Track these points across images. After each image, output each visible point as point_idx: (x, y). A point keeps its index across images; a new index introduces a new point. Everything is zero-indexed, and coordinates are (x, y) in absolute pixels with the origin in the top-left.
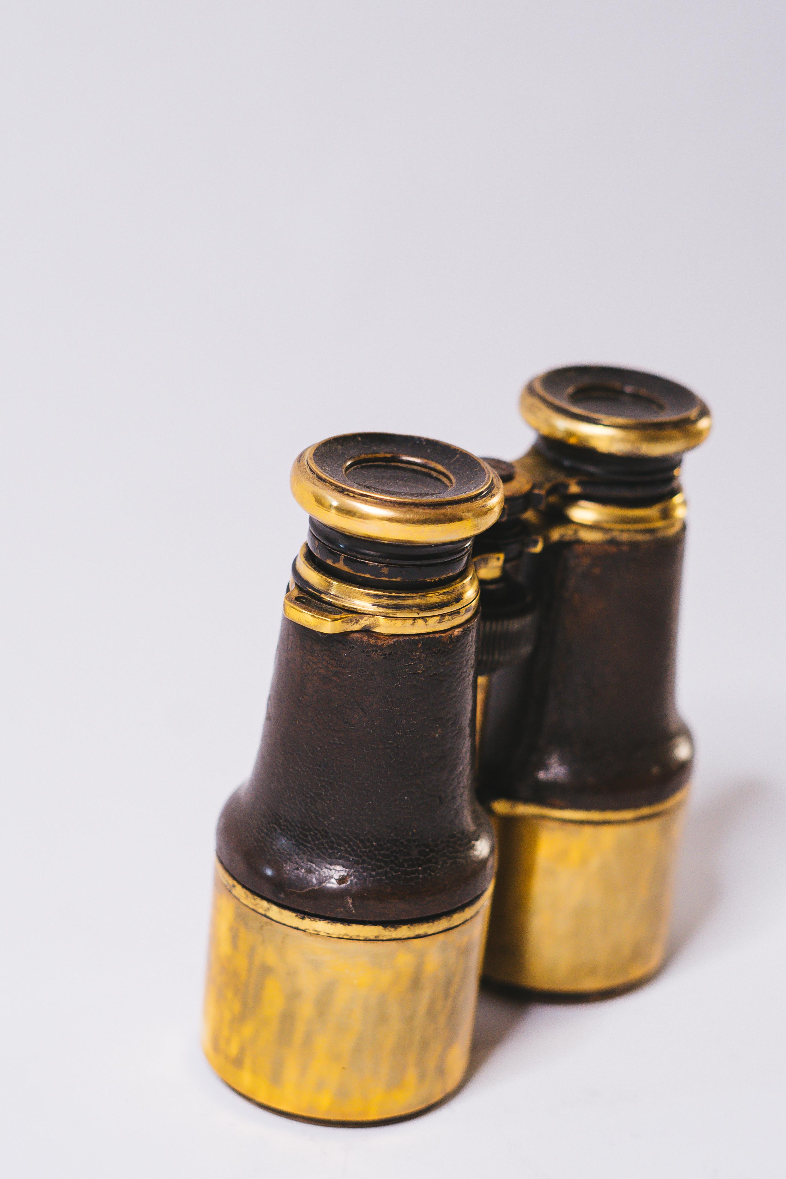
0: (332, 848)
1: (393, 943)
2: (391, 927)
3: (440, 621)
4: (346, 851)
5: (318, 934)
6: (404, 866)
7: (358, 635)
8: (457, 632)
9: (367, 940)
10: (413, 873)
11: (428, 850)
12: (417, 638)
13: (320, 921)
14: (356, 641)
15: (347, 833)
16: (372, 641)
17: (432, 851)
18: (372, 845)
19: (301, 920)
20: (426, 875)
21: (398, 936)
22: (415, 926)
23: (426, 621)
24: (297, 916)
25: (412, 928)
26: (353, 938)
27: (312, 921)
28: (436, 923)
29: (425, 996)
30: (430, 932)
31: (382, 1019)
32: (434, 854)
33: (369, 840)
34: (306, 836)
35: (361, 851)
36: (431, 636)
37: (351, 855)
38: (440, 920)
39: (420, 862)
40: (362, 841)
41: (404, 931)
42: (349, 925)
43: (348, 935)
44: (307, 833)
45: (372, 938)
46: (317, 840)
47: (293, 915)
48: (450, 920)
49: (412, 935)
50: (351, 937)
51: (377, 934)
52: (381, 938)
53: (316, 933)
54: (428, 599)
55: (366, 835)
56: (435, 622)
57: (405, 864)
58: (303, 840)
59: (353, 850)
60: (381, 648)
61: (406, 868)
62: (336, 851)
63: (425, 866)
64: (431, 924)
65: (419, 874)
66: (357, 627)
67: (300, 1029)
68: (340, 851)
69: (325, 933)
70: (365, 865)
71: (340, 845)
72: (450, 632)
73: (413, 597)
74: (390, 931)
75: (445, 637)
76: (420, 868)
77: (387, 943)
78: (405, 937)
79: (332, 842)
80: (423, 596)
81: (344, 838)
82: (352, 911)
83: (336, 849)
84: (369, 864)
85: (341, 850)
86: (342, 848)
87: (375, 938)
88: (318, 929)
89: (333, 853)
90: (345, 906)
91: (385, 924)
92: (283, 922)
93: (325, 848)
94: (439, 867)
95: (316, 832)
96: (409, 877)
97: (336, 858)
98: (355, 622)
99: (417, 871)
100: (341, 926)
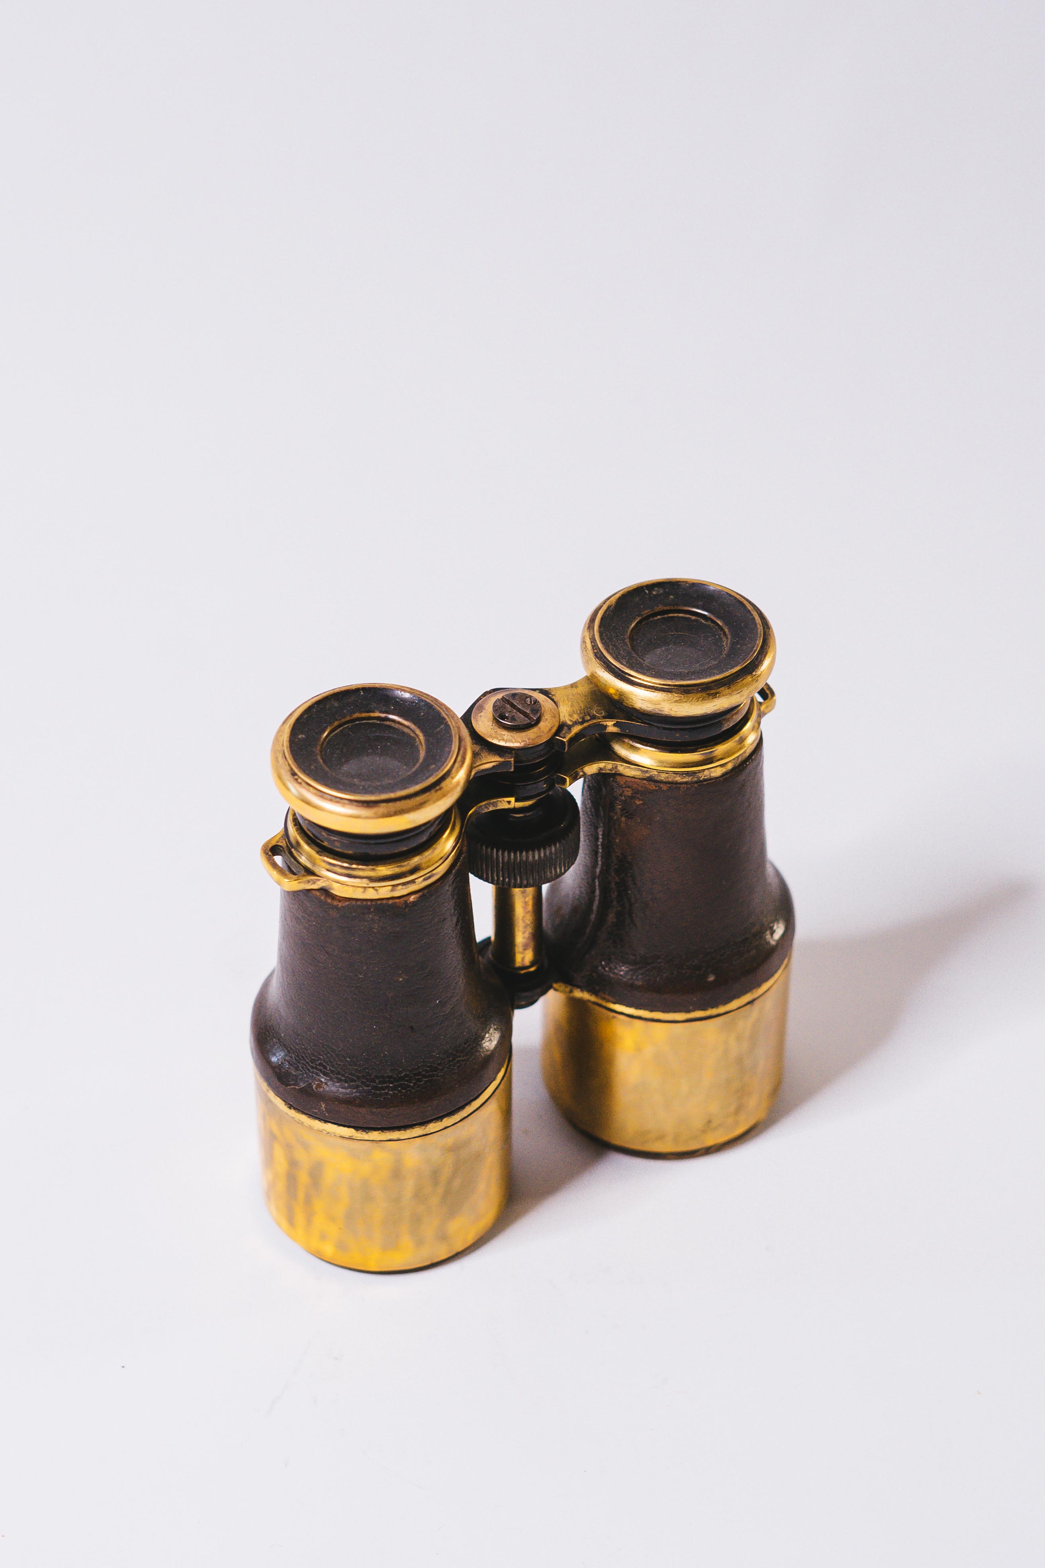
1: (366, 1144)
3: (392, 890)
4: (324, 1060)
5: (302, 1124)
6: (375, 1082)
7: (317, 894)
8: (412, 898)
10: (383, 1089)
11: (402, 1069)
12: (369, 903)
13: (302, 1115)
14: (316, 897)
16: (329, 900)
17: (406, 1070)
18: (346, 1060)
19: (288, 1109)
20: (396, 1092)
23: (377, 890)
24: (285, 1105)
27: (297, 1112)
28: (408, 1131)
29: (409, 1185)
30: (402, 1138)
32: (408, 1073)
33: (343, 1056)
35: (337, 1064)
36: (384, 902)
37: (328, 1065)
38: (413, 1128)
40: (337, 1055)
43: (325, 1130)
45: (347, 1135)
46: (303, 1046)
47: (283, 1103)
48: (425, 1129)
49: (385, 1137)
50: (329, 1132)
51: (350, 1133)
53: (300, 1122)
54: (379, 872)
55: (340, 1051)
56: (387, 891)
57: (377, 1080)
59: (330, 1061)
60: (336, 907)
61: (377, 1084)
65: (389, 1090)
66: (314, 887)
69: (307, 1124)
70: (340, 1076)
72: (406, 898)
73: (363, 869)
74: (363, 1133)
75: (400, 902)
76: (391, 1085)
77: (361, 1143)
78: (377, 1138)
80: (373, 869)
81: (322, 1050)
82: (325, 1112)
84: (343, 1076)
85: (321, 1059)
87: (349, 1136)
88: (302, 1120)
90: (319, 1109)
91: (357, 1128)
92: (277, 1105)
95: (302, 1038)
96: (378, 1092)
97: (316, 1064)
98: (314, 883)
99: (388, 1087)
100: (319, 1122)
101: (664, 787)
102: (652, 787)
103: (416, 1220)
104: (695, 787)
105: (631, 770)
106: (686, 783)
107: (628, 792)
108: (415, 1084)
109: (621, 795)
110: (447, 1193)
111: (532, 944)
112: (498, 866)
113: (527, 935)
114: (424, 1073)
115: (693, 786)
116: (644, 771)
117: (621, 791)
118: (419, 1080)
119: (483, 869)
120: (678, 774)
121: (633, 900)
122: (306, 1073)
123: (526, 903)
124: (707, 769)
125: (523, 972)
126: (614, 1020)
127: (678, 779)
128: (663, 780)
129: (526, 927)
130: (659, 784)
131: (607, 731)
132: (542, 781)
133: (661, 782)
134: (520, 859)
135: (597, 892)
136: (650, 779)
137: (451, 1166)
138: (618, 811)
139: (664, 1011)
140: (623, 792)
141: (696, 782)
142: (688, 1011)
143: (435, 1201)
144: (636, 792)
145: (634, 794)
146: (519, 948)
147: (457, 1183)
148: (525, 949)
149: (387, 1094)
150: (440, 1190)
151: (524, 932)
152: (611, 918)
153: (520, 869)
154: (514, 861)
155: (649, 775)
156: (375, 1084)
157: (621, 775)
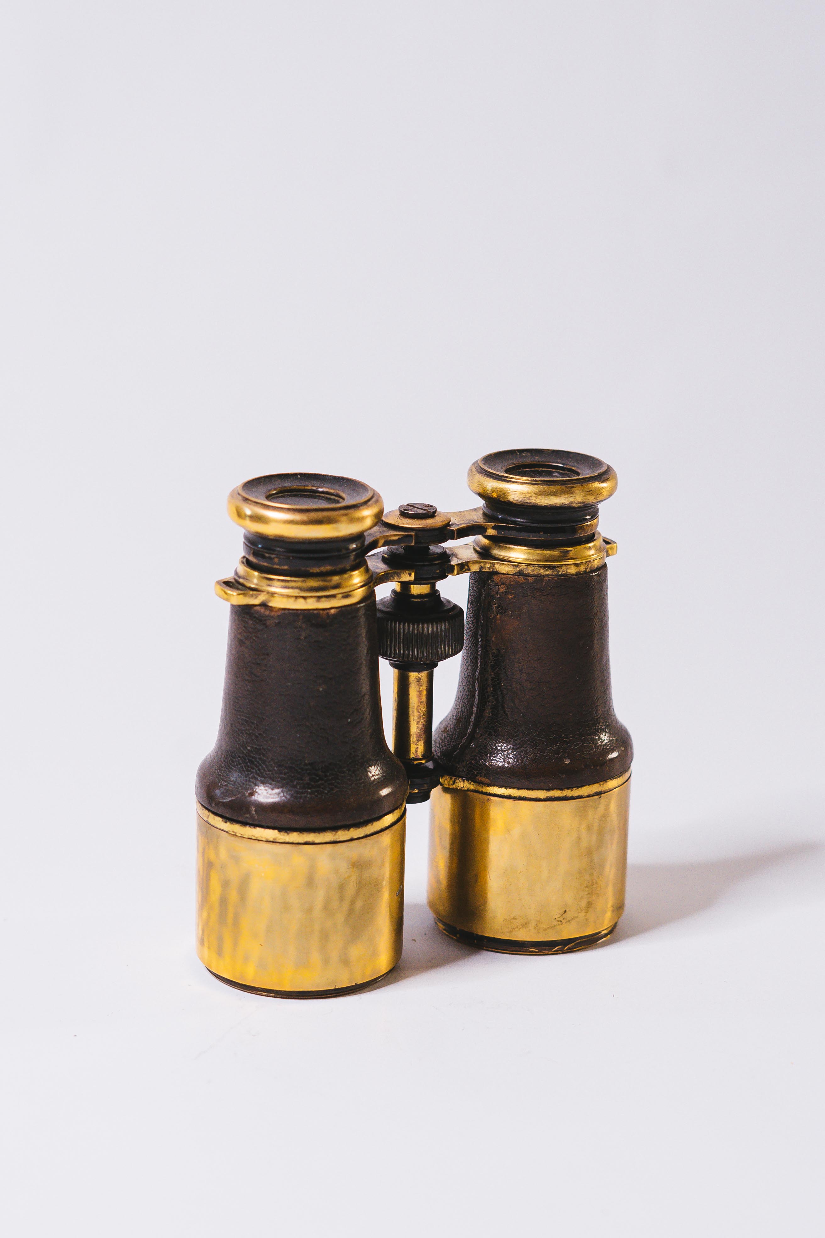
0: (248, 770)
1: (288, 846)
2: (285, 832)
3: (318, 602)
4: (256, 773)
5: (235, 835)
7: (258, 608)
8: (333, 611)
9: (268, 841)
10: (303, 793)
11: (318, 778)
12: (299, 613)
13: (236, 824)
14: (257, 612)
15: (258, 760)
16: (267, 613)
17: (321, 779)
18: (274, 770)
19: (225, 823)
21: (291, 841)
22: (303, 834)
24: (222, 821)
25: (301, 835)
26: (258, 839)
27: (231, 824)
28: (322, 834)
29: (320, 895)
30: (317, 841)
31: (286, 907)
32: (323, 782)
33: (272, 766)
34: (233, 762)
35: (266, 774)
36: (311, 612)
37: (259, 776)
38: (326, 832)
39: (310, 786)
41: (294, 837)
42: (254, 828)
43: (254, 836)
44: (234, 760)
45: (271, 840)
46: (240, 765)
47: (221, 819)
48: (335, 835)
49: (302, 841)
50: (257, 838)
51: (274, 837)
52: (277, 840)
53: (234, 834)
54: (308, 584)
56: (314, 602)
58: (231, 764)
59: (261, 772)
60: (275, 618)
61: (299, 789)
62: (250, 773)
63: (314, 790)
64: (317, 834)
66: (256, 602)
67: (231, 910)
68: (252, 773)
69: (240, 833)
70: (268, 784)
71: (253, 768)
72: (328, 611)
74: (284, 835)
75: (323, 613)
76: (309, 790)
77: (284, 845)
78: (296, 842)
79: (248, 767)
81: (256, 763)
82: (255, 817)
83: (251, 771)
84: (271, 784)
86: (254, 771)
87: (273, 841)
88: (236, 831)
89: (248, 774)
90: (250, 813)
91: (280, 829)
92: (216, 826)
93: (243, 770)
94: (326, 792)
95: (239, 758)
97: (250, 778)
98: (256, 597)
99: (307, 792)
100: (250, 828)
101: (531, 579)
102: (522, 580)
103: (325, 937)
104: (555, 580)
105: (505, 566)
106: (548, 576)
107: (502, 589)
108: (328, 792)
109: (497, 593)
110: (351, 911)
111: (423, 736)
112: (400, 637)
113: (420, 726)
114: (335, 784)
115: (554, 579)
116: (515, 566)
117: (497, 589)
118: (332, 789)
119: (388, 645)
120: (542, 567)
121: (505, 692)
122: (241, 786)
123: (420, 692)
124: (565, 565)
125: (415, 762)
126: (490, 802)
127: (542, 571)
128: (529, 573)
129: (419, 717)
130: (527, 577)
131: (487, 534)
132: (436, 564)
133: (528, 575)
134: (417, 630)
135: (477, 693)
136: (520, 573)
137: (355, 884)
138: (495, 609)
139: (529, 789)
140: (498, 589)
141: (556, 576)
142: (548, 790)
143: (340, 918)
144: (509, 587)
145: (508, 589)
146: (413, 739)
147: (359, 904)
148: (418, 740)
149: (306, 797)
150: (346, 905)
151: (418, 722)
152: (487, 713)
153: (417, 640)
154: (412, 633)
155: (519, 570)
156: (297, 790)
157: (497, 573)
